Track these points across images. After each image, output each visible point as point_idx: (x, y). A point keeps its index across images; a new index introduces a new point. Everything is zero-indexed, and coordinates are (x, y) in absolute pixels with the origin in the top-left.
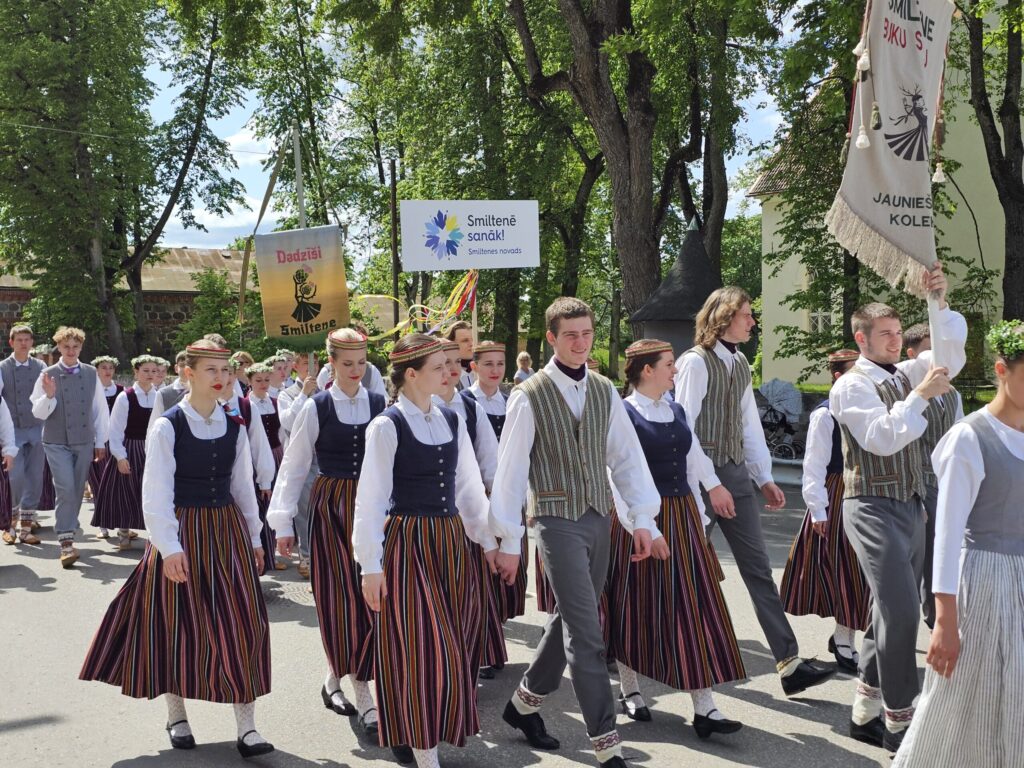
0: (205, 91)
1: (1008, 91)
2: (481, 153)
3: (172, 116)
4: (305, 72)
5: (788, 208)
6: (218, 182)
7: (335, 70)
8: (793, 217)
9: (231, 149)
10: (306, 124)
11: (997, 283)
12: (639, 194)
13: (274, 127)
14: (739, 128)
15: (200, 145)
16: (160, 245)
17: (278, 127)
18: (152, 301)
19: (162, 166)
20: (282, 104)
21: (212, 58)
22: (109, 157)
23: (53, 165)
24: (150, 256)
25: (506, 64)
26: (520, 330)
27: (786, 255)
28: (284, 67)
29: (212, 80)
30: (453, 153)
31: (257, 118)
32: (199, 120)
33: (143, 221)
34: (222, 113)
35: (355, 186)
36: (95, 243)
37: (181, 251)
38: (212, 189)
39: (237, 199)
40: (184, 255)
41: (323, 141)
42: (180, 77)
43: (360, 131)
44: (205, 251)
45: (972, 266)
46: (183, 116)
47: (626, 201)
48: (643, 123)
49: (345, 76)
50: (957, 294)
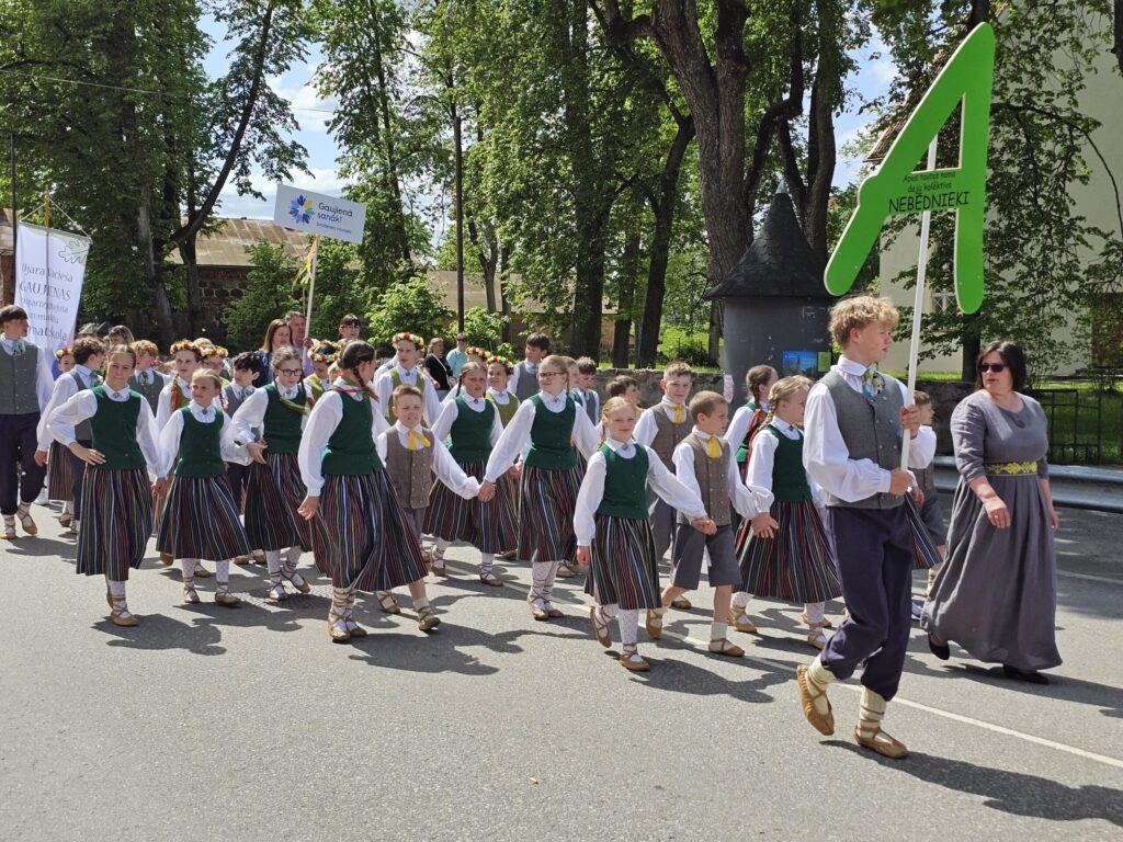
0: (263, 44)
2: (562, 111)
3: (227, 72)
4: (373, 23)
6: (277, 146)
7: (406, 21)
9: (293, 109)
10: (375, 81)
12: (730, 154)
13: (340, 84)
14: (849, 81)
15: (259, 104)
16: (217, 216)
17: (343, 84)
18: (207, 277)
19: (217, 128)
20: (349, 58)
21: (271, 8)
22: (159, 118)
23: (96, 125)
24: (205, 227)
25: (590, 11)
26: (604, 311)
27: (900, 225)
28: (350, 18)
29: (270, 31)
30: (530, 111)
31: (322, 74)
32: (257, 76)
33: (198, 188)
34: (281, 70)
35: (428, 150)
36: (143, 212)
37: (239, 222)
38: (271, 153)
39: (297, 164)
40: (243, 227)
41: (393, 99)
42: (235, 28)
43: (434, 89)
44: (265, 221)
45: (1110, 238)
46: (239, 72)
47: (714, 162)
48: (735, 74)
49: (418, 27)
50: (1093, 271)
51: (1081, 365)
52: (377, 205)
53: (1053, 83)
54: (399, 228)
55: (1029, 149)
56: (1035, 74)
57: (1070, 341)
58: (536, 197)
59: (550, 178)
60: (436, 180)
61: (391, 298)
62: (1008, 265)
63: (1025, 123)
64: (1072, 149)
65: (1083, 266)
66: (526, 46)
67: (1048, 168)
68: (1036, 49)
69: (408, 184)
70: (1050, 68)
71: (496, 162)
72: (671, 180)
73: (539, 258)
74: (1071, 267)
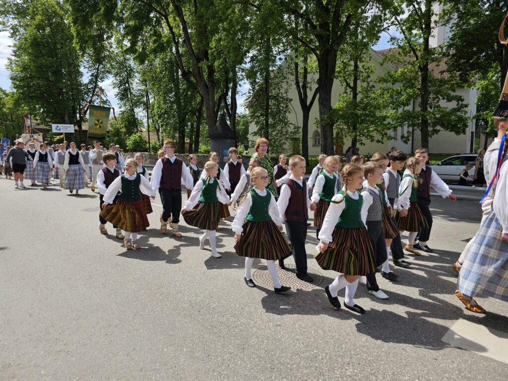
0: (97, 75)
1: (304, 82)
2: (174, 93)
3: (88, 81)
4: (126, 71)
5: (251, 110)
7: (135, 70)
8: (253, 112)
9: (105, 91)
10: (127, 85)
11: (301, 130)
13: (118, 85)
14: (239, 88)
15: (97, 90)
19: (86, 96)
20: (120, 79)
21: (99, 66)
22: (70, 93)
23: (52, 94)
25: (179, 70)
26: (186, 141)
27: (251, 122)
28: (120, 69)
29: (99, 72)
30: (166, 93)
31: (113, 83)
32: (96, 83)
34: (102, 81)
35: (141, 102)
36: (66, 116)
42: (90, 70)
43: (143, 87)
45: (295, 125)
46: (91, 82)
47: (208, 106)
48: (212, 86)
49: (138, 72)
50: (291, 133)
51: (290, 153)
52: (129, 116)
53: (282, 91)
54: (135, 121)
55: (278, 106)
56: (279, 88)
57: (288, 148)
58: (168, 114)
59: (172, 109)
60: (144, 110)
61: (132, 138)
62: (274, 131)
63: (277, 100)
64: (287, 106)
65: (290, 131)
66: (164, 77)
67: (282, 110)
68: (279, 83)
69: (136, 110)
70: (282, 88)
71: (158, 105)
72: (200, 110)
73: (169, 128)
74: (287, 132)
